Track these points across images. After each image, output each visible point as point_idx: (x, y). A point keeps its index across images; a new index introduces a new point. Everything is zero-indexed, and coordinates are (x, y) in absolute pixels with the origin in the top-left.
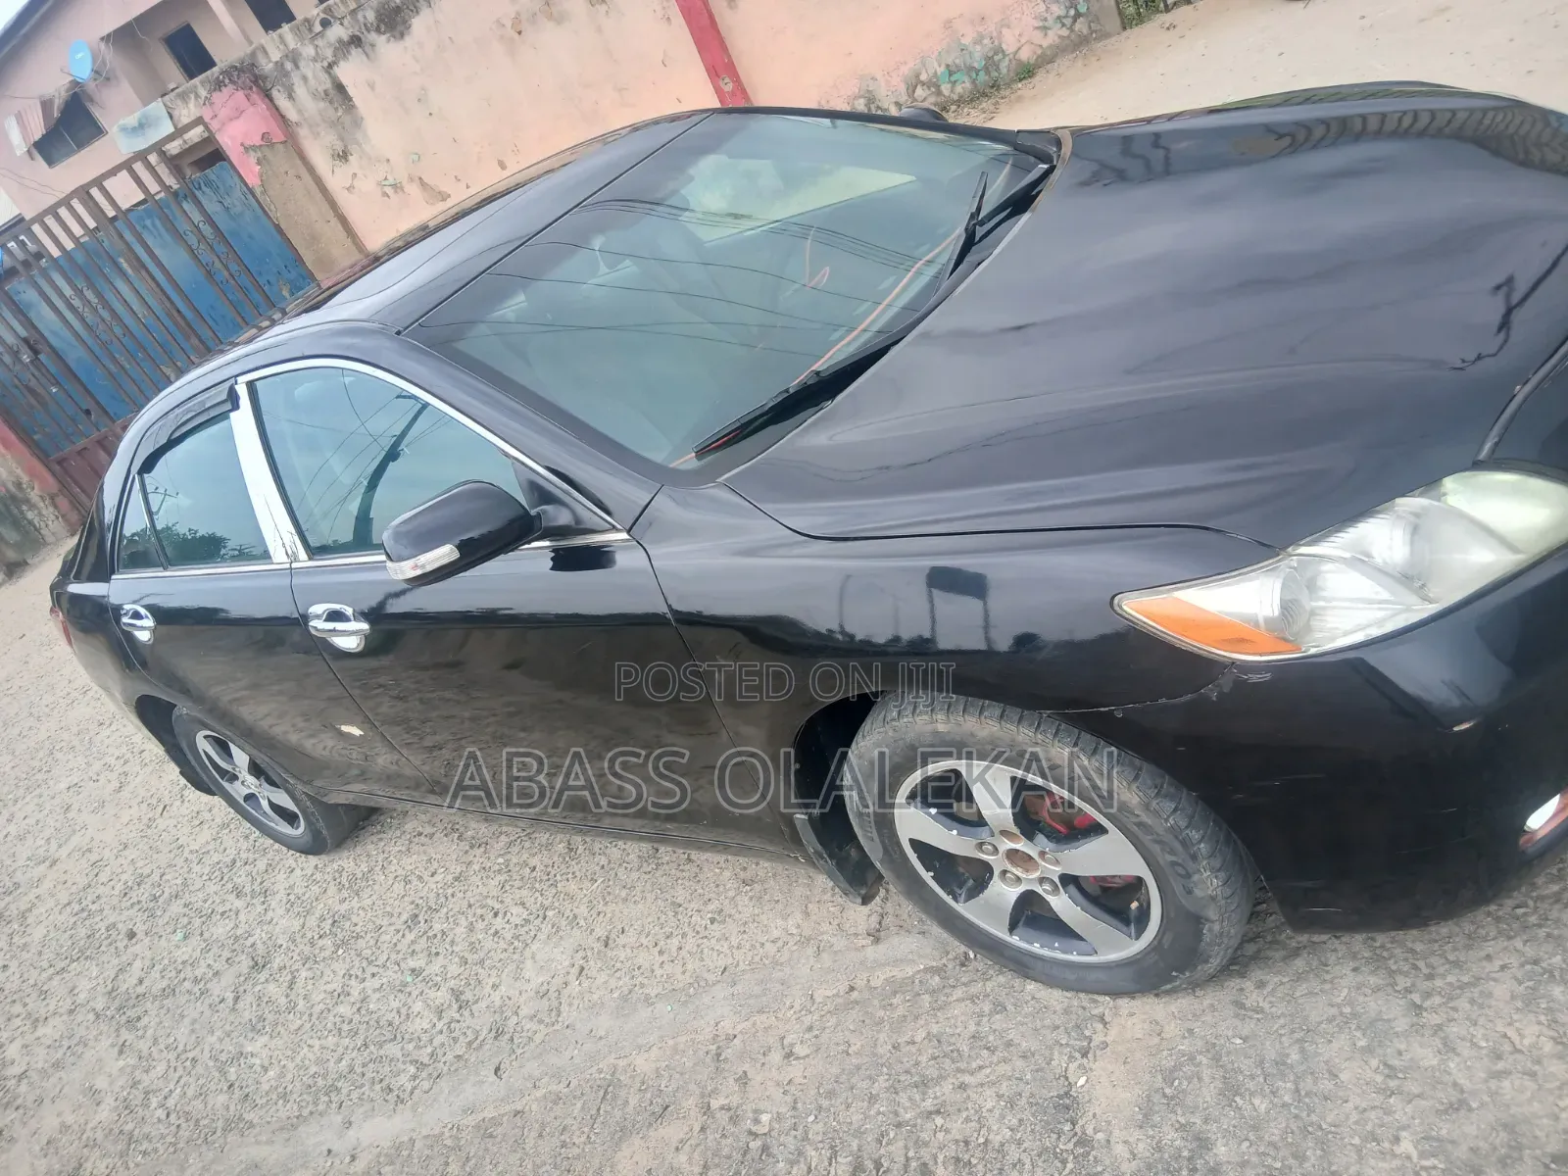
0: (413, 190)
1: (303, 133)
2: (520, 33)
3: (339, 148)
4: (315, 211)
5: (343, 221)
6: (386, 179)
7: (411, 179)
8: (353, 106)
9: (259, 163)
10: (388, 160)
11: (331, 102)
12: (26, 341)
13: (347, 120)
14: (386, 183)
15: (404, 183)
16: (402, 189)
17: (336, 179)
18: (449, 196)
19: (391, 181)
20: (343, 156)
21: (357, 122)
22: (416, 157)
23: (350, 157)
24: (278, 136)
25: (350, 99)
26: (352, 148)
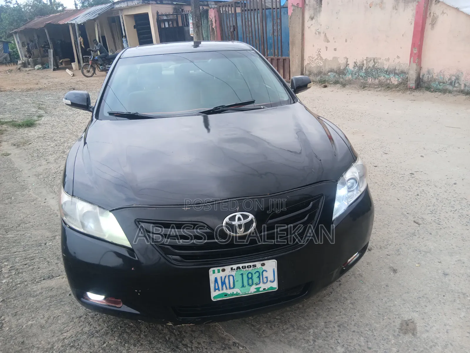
0: (322, 35)
1: (307, 8)
2: (370, 7)
3: (312, 16)
4: (298, 29)
5: (303, 35)
6: (318, 30)
7: (323, 33)
8: (321, 7)
9: (293, 10)
10: (321, 25)
11: (317, 3)
12: (234, 26)
13: (318, 9)
14: (318, 31)
15: (321, 33)
16: (320, 34)
17: (307, 23)
18: (329, 42)
19: (319, 31)
20: (312, 18)
21: (320, 11)
22: (328, 28)
23: (313, 20)
24: (300, 6)
25: (322, 4)
26: (315, 17)
